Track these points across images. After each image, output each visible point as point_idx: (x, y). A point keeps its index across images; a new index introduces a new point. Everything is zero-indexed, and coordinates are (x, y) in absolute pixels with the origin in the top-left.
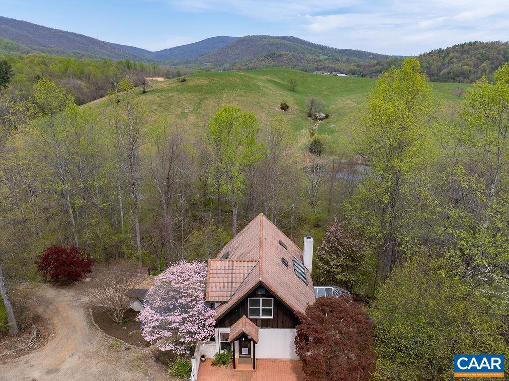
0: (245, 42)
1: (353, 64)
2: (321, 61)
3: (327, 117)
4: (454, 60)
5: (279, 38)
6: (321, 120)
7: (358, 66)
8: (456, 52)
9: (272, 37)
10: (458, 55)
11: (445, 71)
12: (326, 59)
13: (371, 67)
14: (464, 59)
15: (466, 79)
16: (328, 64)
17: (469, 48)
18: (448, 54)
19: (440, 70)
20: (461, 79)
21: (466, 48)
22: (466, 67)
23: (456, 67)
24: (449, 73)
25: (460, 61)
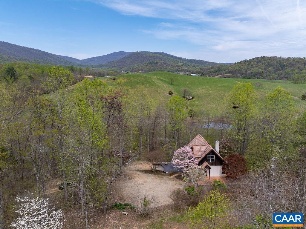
0: (135, 55)
1: (197, 68)
2: (179, 66)
3: (193, 98)
4: (254, 66)
5: (155, 53)
6: (190, 100)
7: (201, 69)
8: (254, 62)
9: (151, 53)
10: (256, 63)
11: (249, 72)
12: (182, 65)
13: (208, 69)
14: (259, 65)
15: (261, 77)
16: (183, 68)
17: (261, 60)
18: (250, 62)
19: (246, 71)
20: (258, 76)
21: (260, 59)
22: (261, 70)
23: (255, 70)
24: (252, 73)
25: (257, 67)
